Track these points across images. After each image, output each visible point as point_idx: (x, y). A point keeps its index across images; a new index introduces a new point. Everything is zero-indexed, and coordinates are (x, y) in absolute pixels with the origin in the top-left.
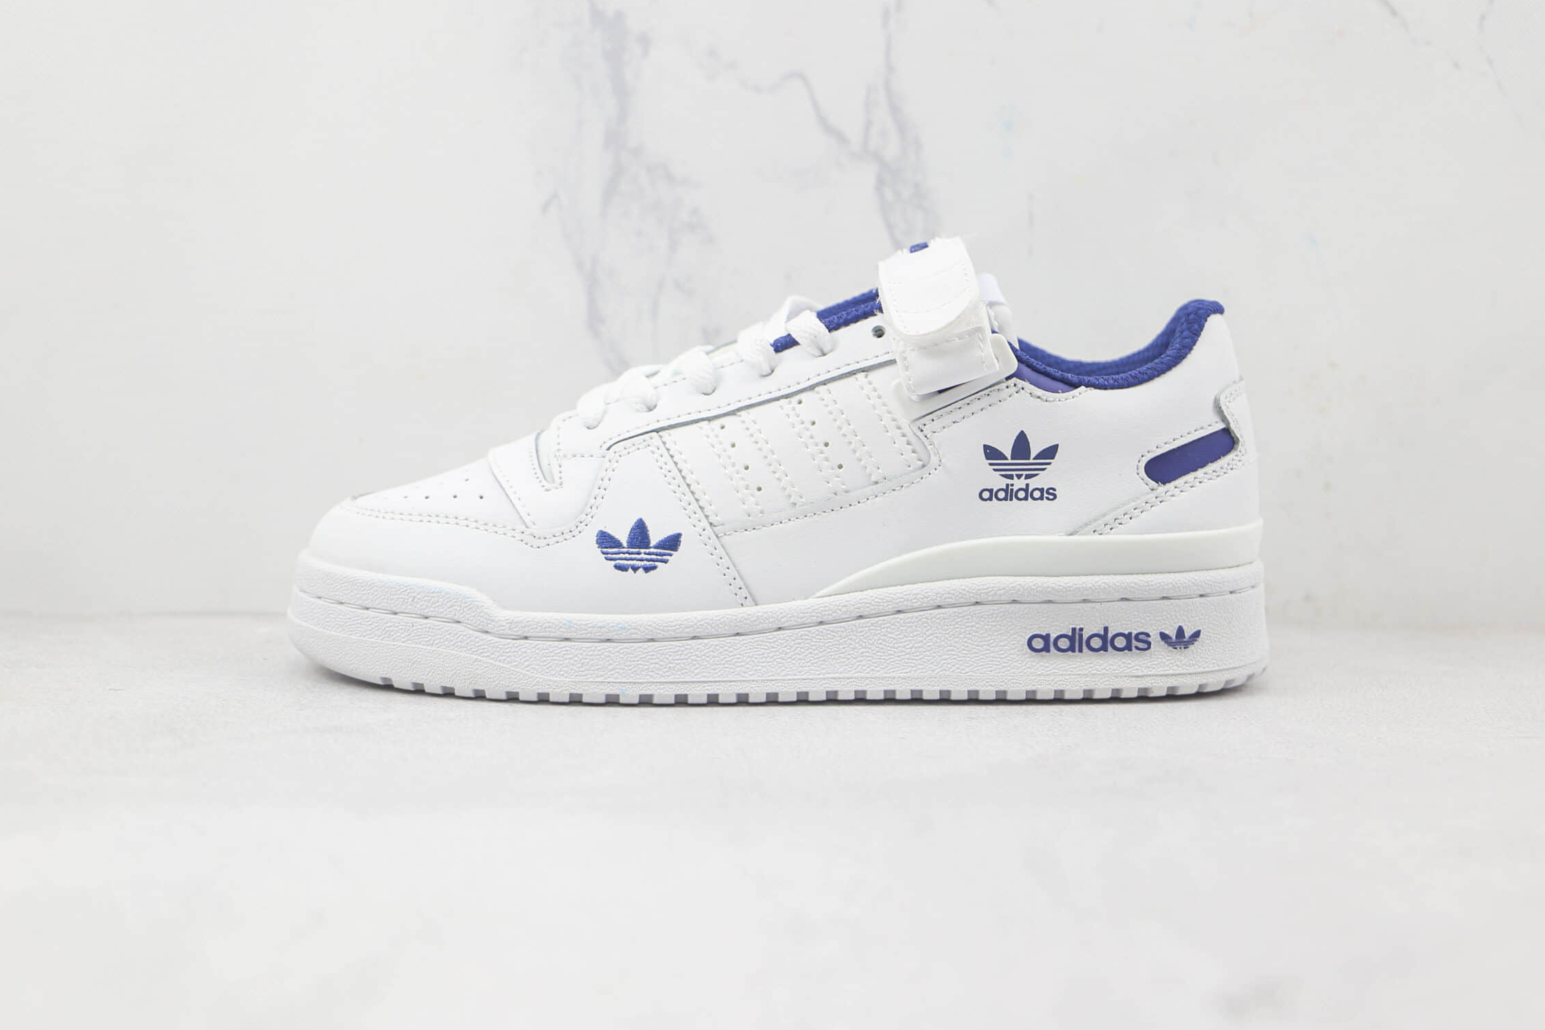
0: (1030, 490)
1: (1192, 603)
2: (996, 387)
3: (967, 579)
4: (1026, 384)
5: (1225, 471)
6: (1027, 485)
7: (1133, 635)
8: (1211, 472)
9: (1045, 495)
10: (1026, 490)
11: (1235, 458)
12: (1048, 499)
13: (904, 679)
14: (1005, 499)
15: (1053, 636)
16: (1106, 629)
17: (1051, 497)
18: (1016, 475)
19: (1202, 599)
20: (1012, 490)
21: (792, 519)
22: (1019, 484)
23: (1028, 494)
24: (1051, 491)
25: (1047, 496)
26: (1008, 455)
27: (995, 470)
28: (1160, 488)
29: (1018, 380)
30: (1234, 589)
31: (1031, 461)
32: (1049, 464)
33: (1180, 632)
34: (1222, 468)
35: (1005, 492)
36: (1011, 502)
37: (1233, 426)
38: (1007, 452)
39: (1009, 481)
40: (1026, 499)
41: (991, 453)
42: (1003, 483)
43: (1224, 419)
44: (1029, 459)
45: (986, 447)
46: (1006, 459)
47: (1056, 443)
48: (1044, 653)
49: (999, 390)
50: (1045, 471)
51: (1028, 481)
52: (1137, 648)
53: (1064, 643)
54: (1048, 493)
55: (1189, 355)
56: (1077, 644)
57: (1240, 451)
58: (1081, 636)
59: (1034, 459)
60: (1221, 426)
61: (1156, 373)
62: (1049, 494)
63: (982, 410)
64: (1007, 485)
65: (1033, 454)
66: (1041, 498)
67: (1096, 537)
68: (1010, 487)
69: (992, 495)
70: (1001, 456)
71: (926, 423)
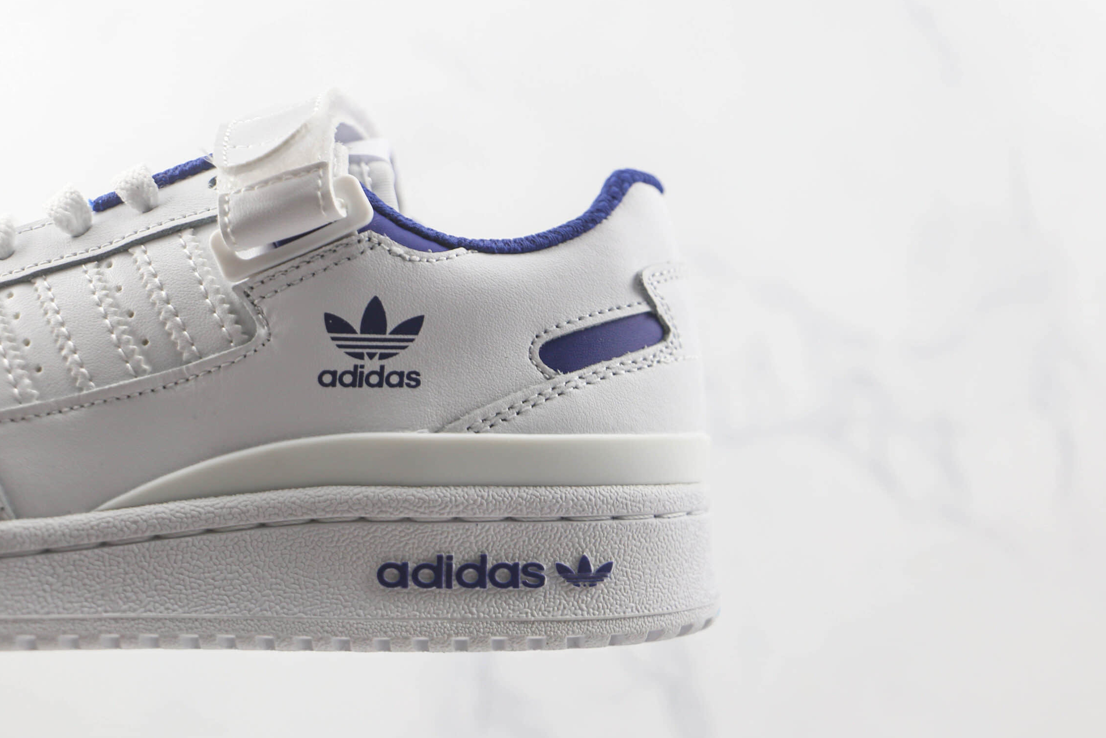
0: (386, 374)
1: (601, 527)
2: (345, 241)
3: (301, 490)
4: (385, 238)
5: (650, 363)
6: (382, 367)
7: (520, 567)
8: (630, 362)
9: (406, 381)
10: (380, 373)
11: (664, 349)
12: (408, 385)
13: (210, 621)
14: (353, 384)
15: (411, 566)
16: (483, 558)
17: (413, 383)
18: (368, 354)
19: (615, 523)
20: (362, 373)
21: (76, 407)
22: (370, 365)
23: (383, 379)
24: (414, 376)
25: (408, 381)
26: (357, 326)
27: (339, 346)
28: (558, 376)
29: (374, 234)
30: (660, 513)
31: (388, 336)
32: (412, 340)
33: (584, 563)
34: (645, 359)
35: (352, 375)
36: (360, 389)
37: (661, 310)
38: (356, 322)
39: (359, 362)
40: (379, 385)
41: (335, 324)
42: (349, 363)
43: (649, 300)
44: (385, 333)
45: (328, 317)
46: (354, 332)
47: (419, 314)
48: (398, 588)
49: (347, 244)
50: (406, 350)
51: (384, 362)
52: (525, 584)
53: (425, 575)
54: (409, 378)
55: (604, 221)
56: (444, 578)
57: (672, 343)
58: (450, 566)
59: (391, 333)
60: (645, 308)
61: (560, 237)
62: (412, 379)
63: (325, 270)
64: (356, 367)
65: (390, 327)
66: (400, 384)
67: (471, 436)
68: (359, 370)
69: (336, 379)
70: (349, 329)
71: (254, 286)
